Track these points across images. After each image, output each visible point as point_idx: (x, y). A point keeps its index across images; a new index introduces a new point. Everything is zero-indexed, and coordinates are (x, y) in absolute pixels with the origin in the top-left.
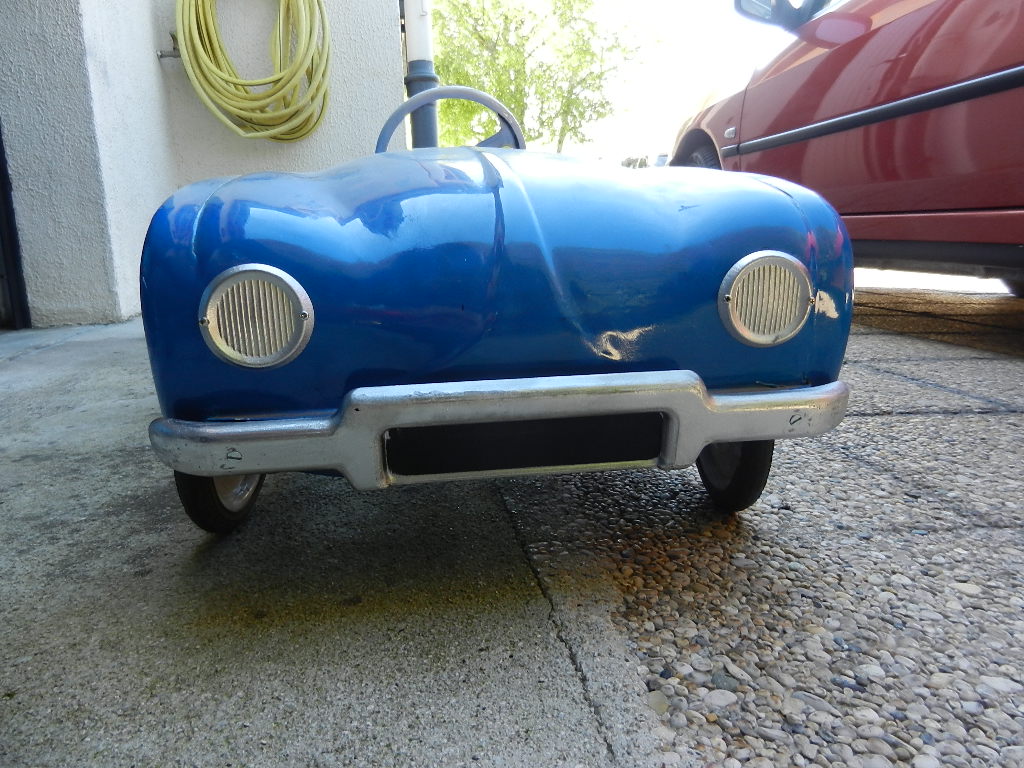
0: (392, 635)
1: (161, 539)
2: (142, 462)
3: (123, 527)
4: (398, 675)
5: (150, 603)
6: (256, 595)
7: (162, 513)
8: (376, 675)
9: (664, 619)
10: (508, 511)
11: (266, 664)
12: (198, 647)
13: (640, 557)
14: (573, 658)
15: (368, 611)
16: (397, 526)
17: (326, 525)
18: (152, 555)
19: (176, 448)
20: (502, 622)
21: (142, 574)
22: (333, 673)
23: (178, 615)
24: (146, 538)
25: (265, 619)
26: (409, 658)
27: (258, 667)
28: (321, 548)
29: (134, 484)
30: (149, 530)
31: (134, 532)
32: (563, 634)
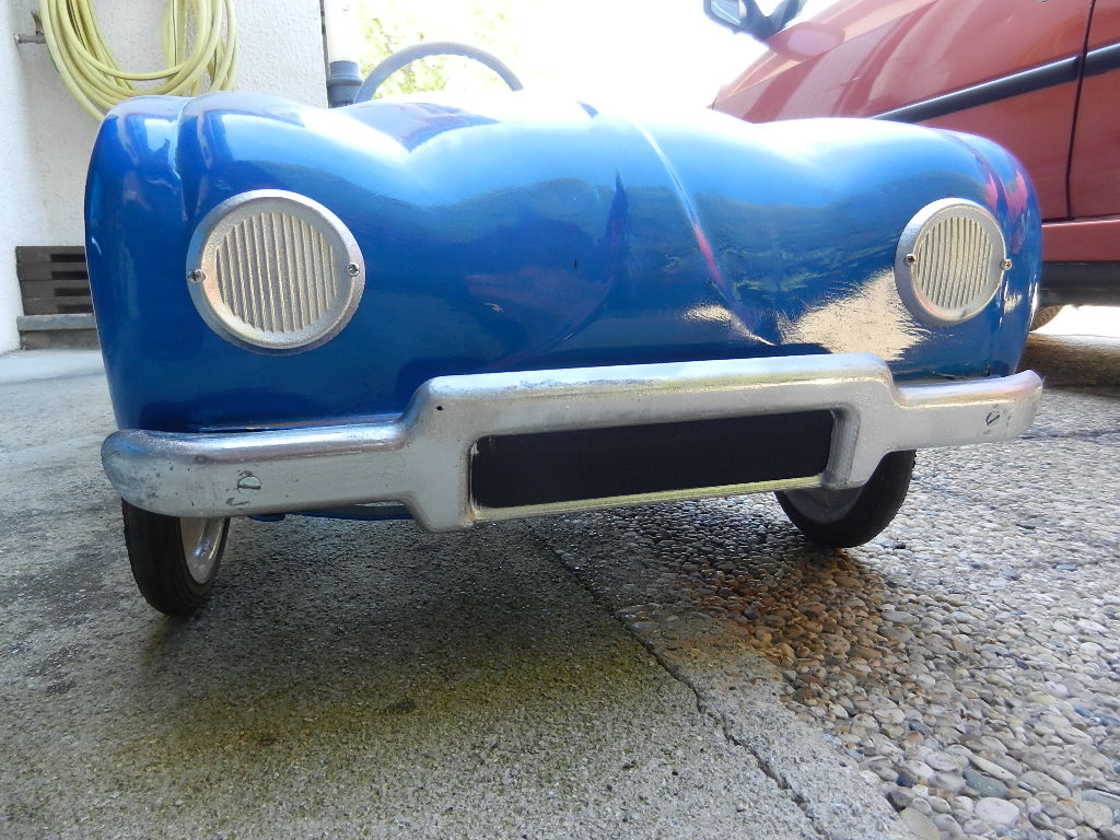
0: (483, 755)
1: (79, 635)
2: (30, 530)
3: (16, 621)
4: (519, 820)
5: (83, 736)
6: (251, 709)
7: (74, 599)
8: (484, 822)
9: (851, 698)
10: (569, 569)
11: (300, 822)
12: (179, 802)
13: (771, 618)
14: (765, 767)
15: (432, 721)
16: (425, 595)
17: (325, 600)
18: (70, 660)
19: (153, 474)
20: (636, 721)
21: (61, 689)
22: (415, 826)
23: (133, 751)
24: (56, 635)
25: (277, 747)
26: (524, 790)
27: (288, 827)
28: (327, 633)
29: (24, 560)
30: (58, 624)
31: (34, 627)
32: (733, 732)
